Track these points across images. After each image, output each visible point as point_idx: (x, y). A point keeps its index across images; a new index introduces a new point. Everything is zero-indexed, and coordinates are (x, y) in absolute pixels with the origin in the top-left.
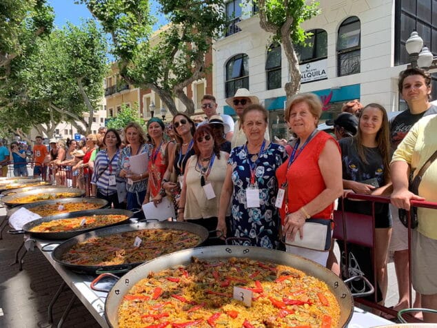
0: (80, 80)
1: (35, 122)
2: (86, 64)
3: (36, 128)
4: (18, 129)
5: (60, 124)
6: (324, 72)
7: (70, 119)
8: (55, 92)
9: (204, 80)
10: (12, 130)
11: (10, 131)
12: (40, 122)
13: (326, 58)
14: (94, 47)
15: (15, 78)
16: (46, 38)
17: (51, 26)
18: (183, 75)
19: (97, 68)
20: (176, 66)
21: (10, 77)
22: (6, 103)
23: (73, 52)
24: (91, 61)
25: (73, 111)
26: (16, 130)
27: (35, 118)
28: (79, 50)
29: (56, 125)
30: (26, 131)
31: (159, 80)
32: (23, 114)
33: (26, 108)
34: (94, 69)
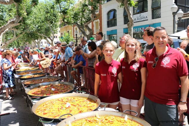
0: (49, 22)
1: (33, 39)
2: (51, 15)
3: (33, 41)
4: (27, 42)
5: (42, 40)
6: (146, 17)
7: (45, 38)
8: (39, 28)
9: (98, 20)
10: (25, 43)
11: (24, 43)
12: (35, 39)
13: (147, 11)
14: (54, 8)
15: (25, 23)
16: (36, 7)
17: (38, 2)
18: (88, 19)
19: (55, 17)
20: (85, 16)
21: (23, 23)
22: (22, 33)
23: (46, 11)
24: (53, 14)
25: (46, 35)
26: (26, 42)
27: (33, 38)
28: (48, 10)
29: (41, 40)
30: (30, 43)
31: (78, 22)
32: (28, 37)
33: (30, 34)
34: (54, 18)
